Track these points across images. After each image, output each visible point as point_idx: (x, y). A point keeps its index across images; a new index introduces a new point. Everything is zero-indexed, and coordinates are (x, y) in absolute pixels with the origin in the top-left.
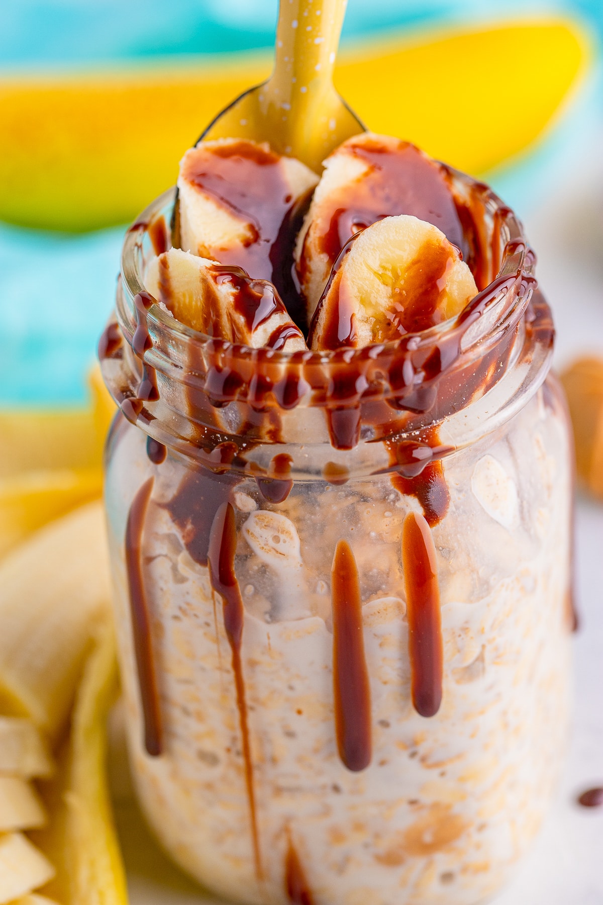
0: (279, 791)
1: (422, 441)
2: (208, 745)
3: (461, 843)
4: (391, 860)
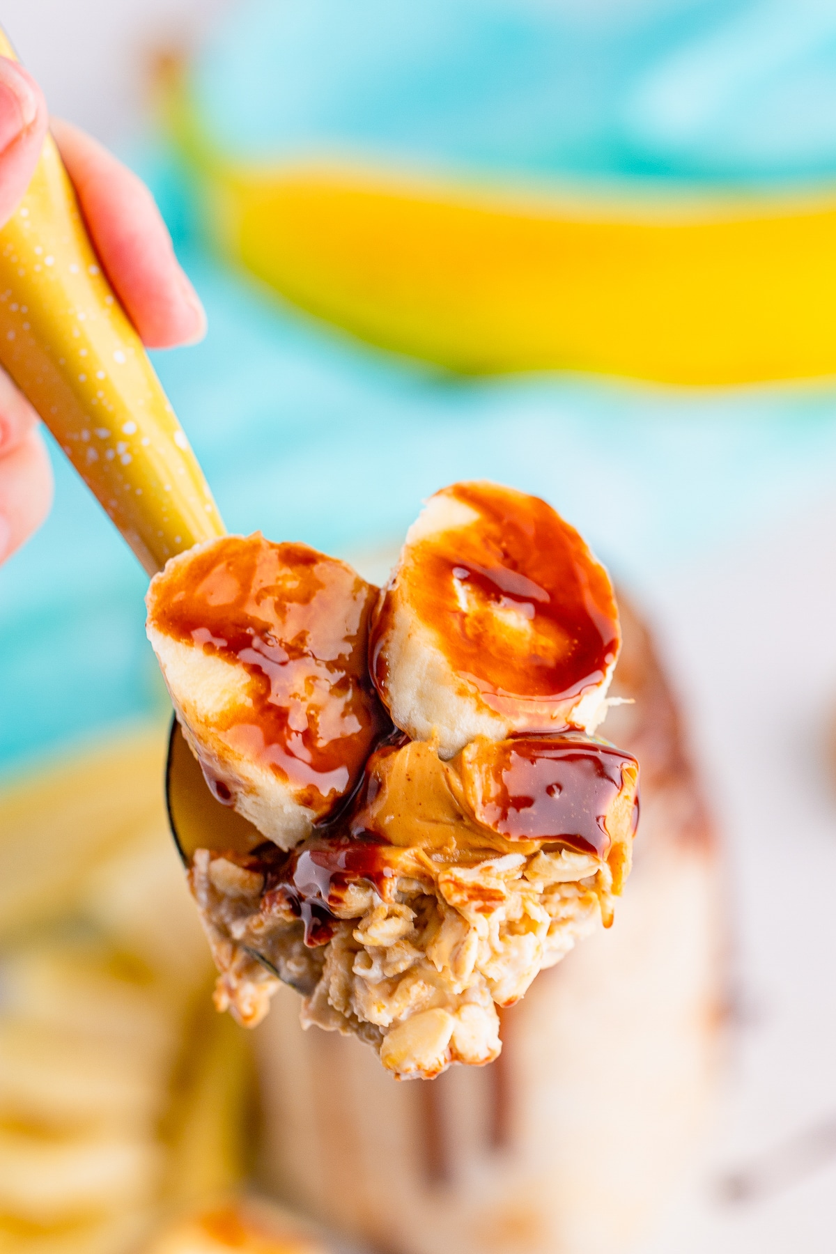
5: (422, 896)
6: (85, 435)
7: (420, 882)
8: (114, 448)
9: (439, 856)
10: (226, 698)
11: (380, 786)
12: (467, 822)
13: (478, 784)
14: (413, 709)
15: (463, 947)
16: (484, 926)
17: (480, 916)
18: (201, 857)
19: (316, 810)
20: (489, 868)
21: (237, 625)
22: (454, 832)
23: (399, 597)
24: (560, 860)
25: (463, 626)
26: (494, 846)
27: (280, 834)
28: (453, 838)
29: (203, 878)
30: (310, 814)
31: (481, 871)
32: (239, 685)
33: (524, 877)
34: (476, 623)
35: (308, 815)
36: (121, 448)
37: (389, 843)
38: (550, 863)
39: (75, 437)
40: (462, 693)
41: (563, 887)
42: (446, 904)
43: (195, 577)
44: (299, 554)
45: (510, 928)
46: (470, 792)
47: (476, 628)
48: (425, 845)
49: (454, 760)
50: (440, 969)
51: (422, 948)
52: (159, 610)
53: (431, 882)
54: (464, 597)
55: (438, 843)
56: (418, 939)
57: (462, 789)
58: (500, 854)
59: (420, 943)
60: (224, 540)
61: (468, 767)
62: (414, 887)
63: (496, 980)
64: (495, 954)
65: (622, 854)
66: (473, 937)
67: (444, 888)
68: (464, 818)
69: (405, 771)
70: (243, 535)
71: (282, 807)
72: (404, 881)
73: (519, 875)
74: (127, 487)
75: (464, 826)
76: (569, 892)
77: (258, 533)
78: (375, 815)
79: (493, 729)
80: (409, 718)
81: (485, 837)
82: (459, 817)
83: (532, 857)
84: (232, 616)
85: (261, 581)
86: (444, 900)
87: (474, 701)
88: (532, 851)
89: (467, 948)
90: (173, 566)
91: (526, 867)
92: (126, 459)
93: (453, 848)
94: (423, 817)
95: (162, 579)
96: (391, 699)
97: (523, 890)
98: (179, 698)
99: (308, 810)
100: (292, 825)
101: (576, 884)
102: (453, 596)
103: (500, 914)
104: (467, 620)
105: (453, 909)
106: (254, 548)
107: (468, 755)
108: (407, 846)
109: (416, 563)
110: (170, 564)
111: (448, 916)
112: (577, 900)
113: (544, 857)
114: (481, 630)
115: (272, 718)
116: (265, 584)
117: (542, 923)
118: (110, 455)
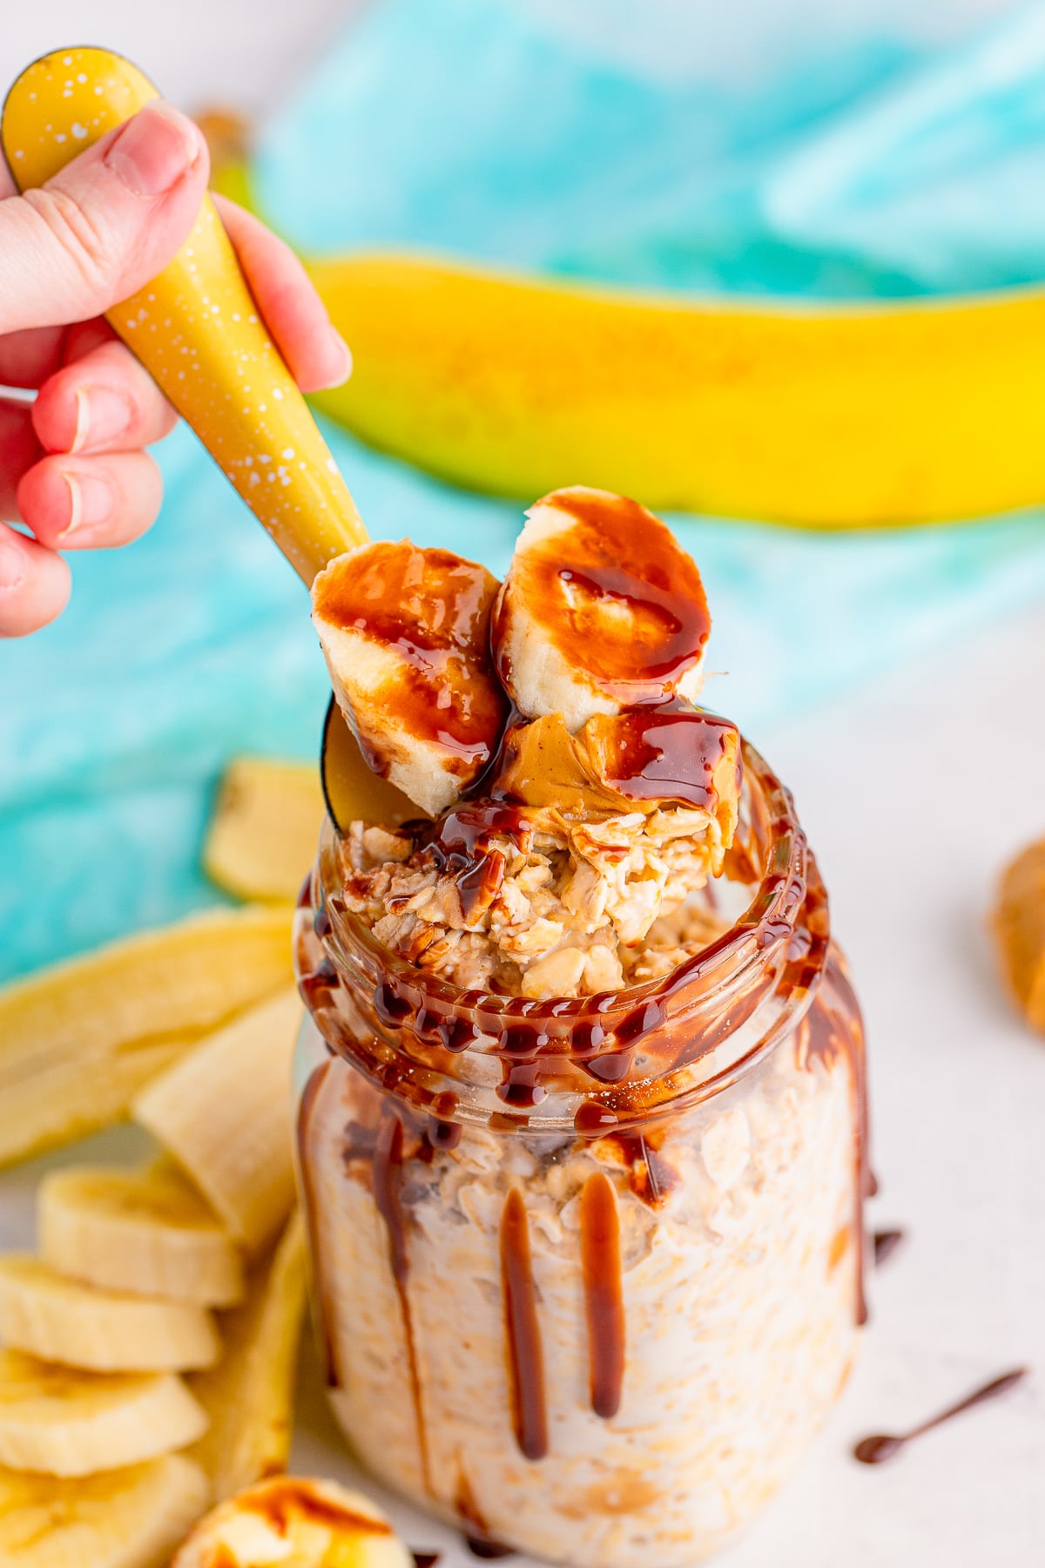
0: (449, 1415)
1: (609, 1106)
2: (376, 1349)
3: (654, 1510)
4: (572, 1512)
5: (557, 852)
6: (249, 461)
7: (553, 837)
8: (275, 471)
9: (570, 814)
10: (383, 678)
11: (516, 754)
12: (593, 787)
13: (601, 754)
14: (537, 699)
15: (595, 893)
16: (614, 874)
17: (608, 864)
18: (357, 827)
19: (461, 777)
20: (616, 824)
21: (390, 617)
22: (582, 794)
23: (515, 602)
24: (675, 816)
25: (573, 622)
26: (617, 808)
27: (429, 799)
28: (581, 800)
29: (358, 845)
30: (456, 781)
31: (608, 826)
32: (394, 667)
33: (644, 833)
34: (584, 618)
35: (454, 781)
36: (282, 471)
37: (525, 804)
38: (668, 819)
39: (240, 463)
40: (578, 680)
41: (676, 842)
42: (580, 855)
43: (353, 575)
44: (443, 558)
45: (633, 877)
46: (595, 761)
47: (584, 622)
48: (557, 805)
49: (580, 733)
50: (573, 913)
51: (558, 896)
52: (323, 602)
53: (564, 837)
54: (571, 596)
55: (568, 804)
56: (555, 887)
57: (587, 758)
58: (625, 814)
59: (556, 891)
60: (378, 545)
61: (593, 739)
62: (549, 841)
63: (623, 921)
64: (622, 899)
65: (729, 810)
66: (603, 883)
67: (577, 841)
68: (591, 783)
69: (537, 741)
70: (395, 541)
71: (431, 773)
72: (540, 837)
73: (641, 832)
74: (287, 506)
75: (591, 790)
76: (684, 847)
77: (406, 539)
78: (512, 780)
79: (609, 708)
80: (534, 706)
81: (609, 800)
82: (587, 783)
83: (650, 816)
84: (386, 609)
85: (411, 580)
86: (577, 852)
87: (589, 686)
88: (651, 810)
89: (599, 893)
90: (334, 565)
91: (647, 823)
92: (286, 481)
93: (581, 808)
94: (553, 781)
95: (324, 576)
96: (517, 692)
97: (644, 844)
98: (342, 677)
99: (455, 776)
100: (439, 792)
101: (689, 839)
102: (562, 596)
103: (625, 866)
104: (576, 616)
105: (585, 860)
106: (406, 552)
107: (591, 729)
108: (541, 806)
109: (527, 570)
110: (331, 564)
111: (581, 867)
112: (689, 855)
113: (661, 816)
114: (589, 624)
115: (423, 695)
116: (413, 583)
117: (661, 873)
118: (271, 477)
